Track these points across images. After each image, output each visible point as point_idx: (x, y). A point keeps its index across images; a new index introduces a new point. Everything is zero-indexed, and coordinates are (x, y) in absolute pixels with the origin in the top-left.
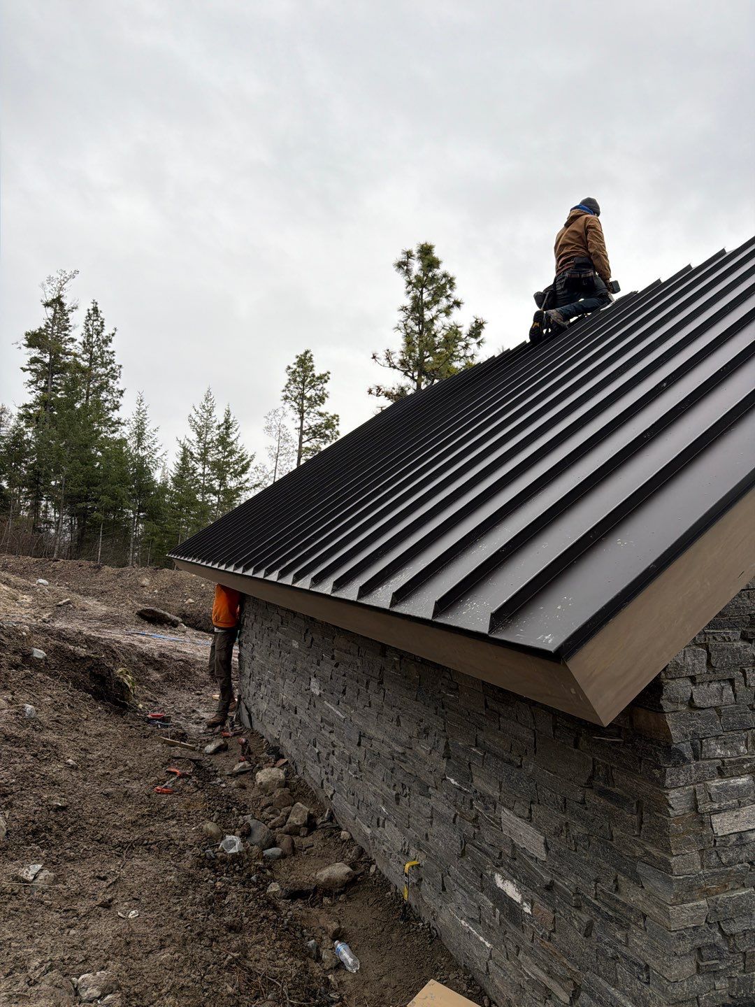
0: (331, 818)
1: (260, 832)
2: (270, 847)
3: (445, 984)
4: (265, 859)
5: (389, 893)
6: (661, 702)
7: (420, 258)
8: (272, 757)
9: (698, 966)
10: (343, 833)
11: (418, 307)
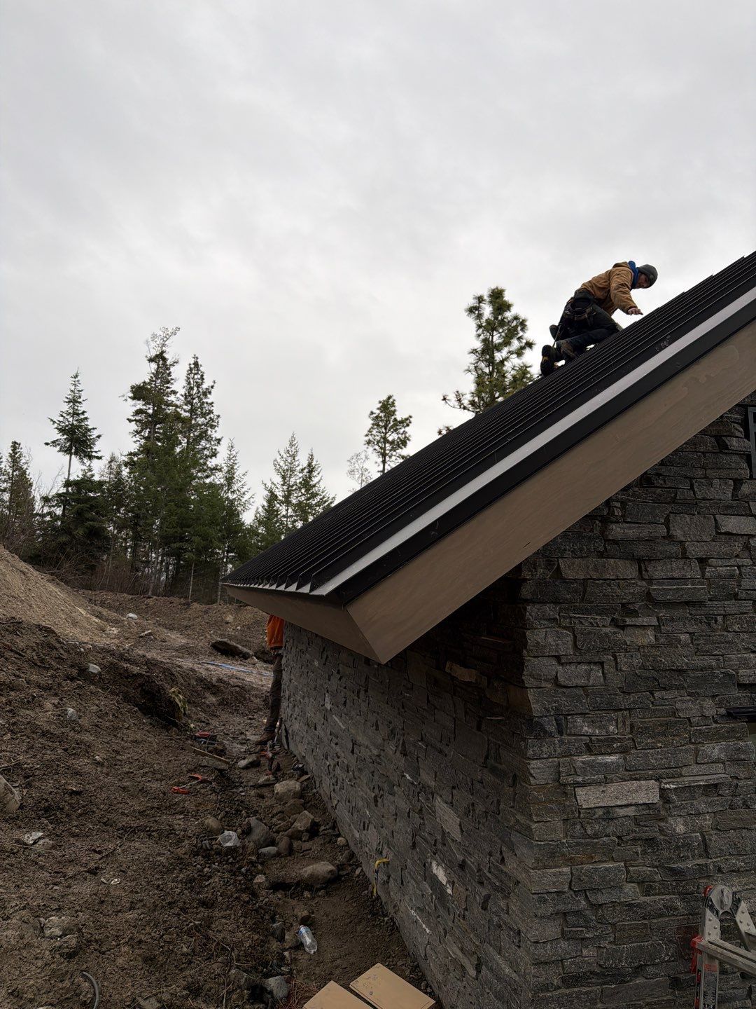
0: (334, 827)
1: (259, 831)
2: (267, 846)
3: (391, 970)
4: (259, 856)
5: (366, 892)
6: (523, 678)
7: (491, 302)
8: (296, 773)
9: (563, 932)
10: (340, 839)
11: (488, 350)
